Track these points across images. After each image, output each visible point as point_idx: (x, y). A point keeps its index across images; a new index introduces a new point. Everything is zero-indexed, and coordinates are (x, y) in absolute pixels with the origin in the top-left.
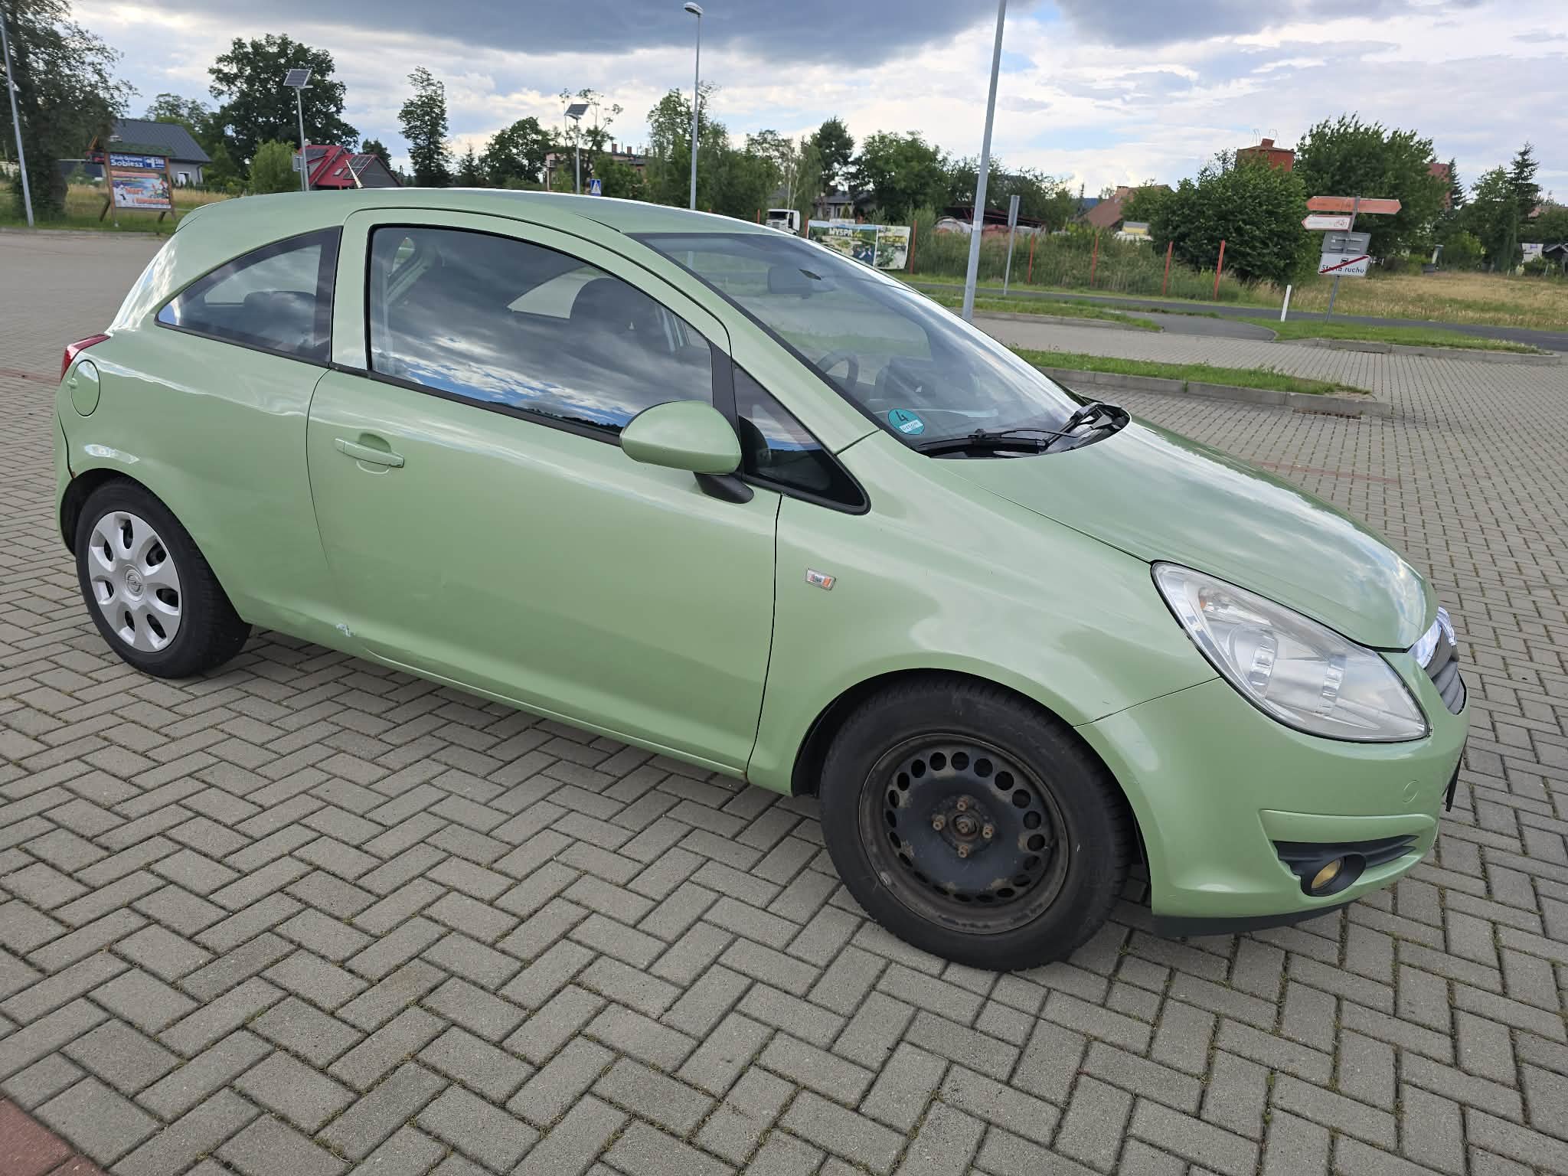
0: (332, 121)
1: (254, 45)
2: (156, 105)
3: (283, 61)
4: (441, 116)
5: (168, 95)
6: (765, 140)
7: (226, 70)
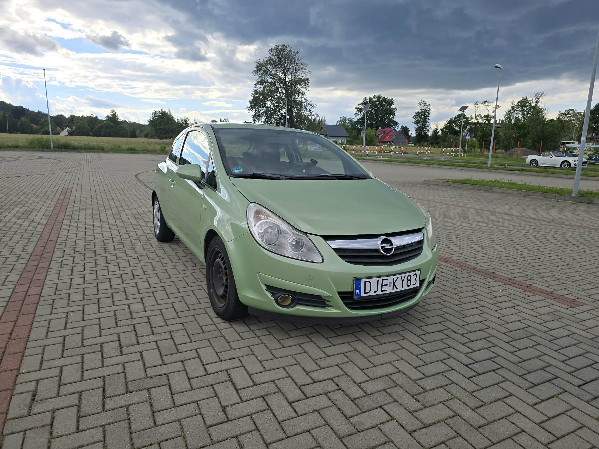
0: (391, 121)
1: (370, 99)
2: (340, 120)
3: (378, 103)
4: (428, 116)
5: (343, 117)
6: (568, 114)
7: (360, 107)
